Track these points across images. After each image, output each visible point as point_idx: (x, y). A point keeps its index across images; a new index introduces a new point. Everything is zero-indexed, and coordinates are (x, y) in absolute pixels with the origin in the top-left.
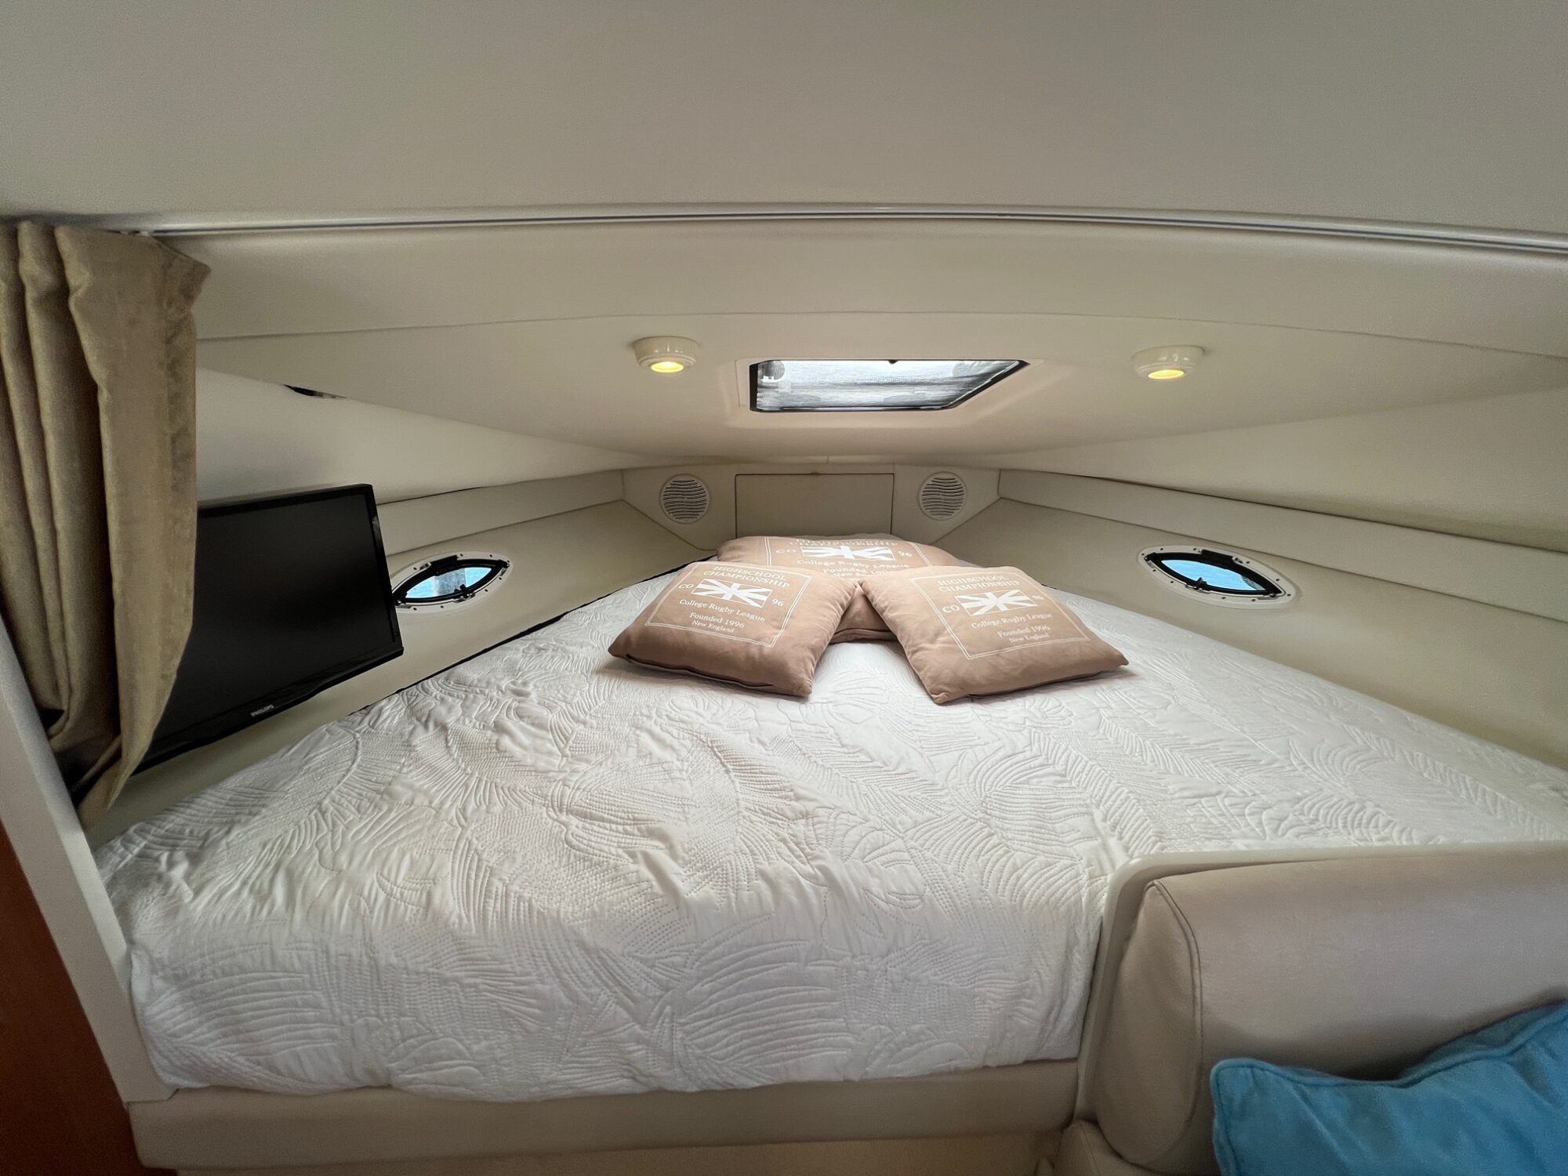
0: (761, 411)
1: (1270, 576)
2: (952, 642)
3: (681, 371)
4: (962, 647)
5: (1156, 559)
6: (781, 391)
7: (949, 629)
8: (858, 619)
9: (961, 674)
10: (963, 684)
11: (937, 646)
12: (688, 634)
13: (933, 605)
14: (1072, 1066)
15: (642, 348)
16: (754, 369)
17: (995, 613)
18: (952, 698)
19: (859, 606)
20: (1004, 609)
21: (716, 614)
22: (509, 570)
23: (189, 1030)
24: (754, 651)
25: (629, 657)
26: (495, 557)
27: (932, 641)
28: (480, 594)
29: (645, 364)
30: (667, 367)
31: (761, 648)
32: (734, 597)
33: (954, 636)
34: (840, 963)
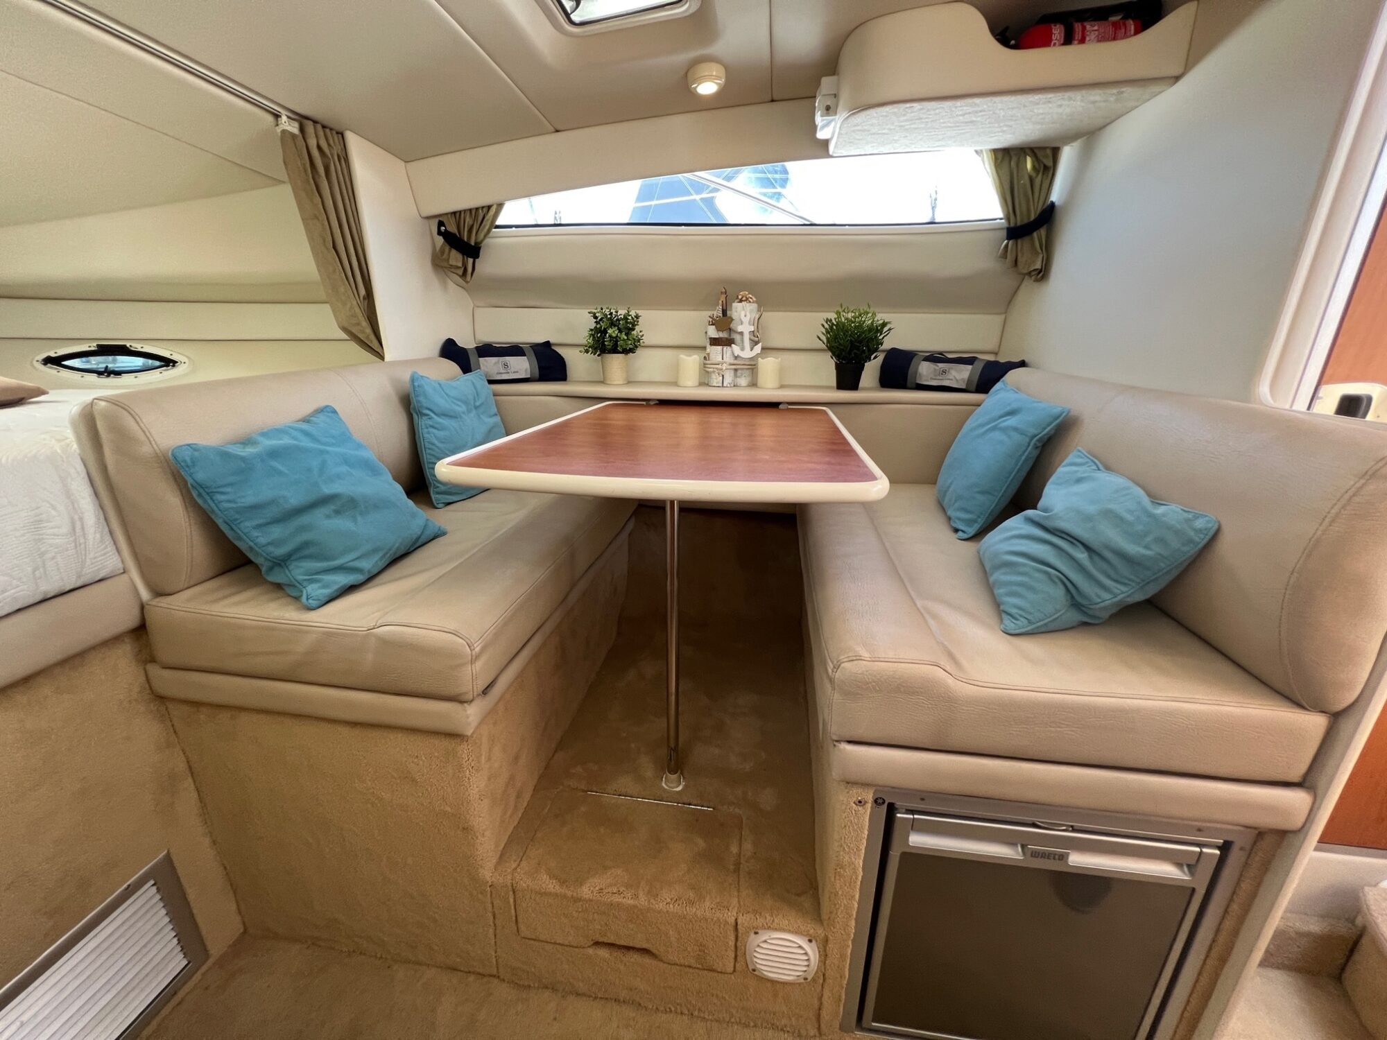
1: (163, 353)
5: (54, 362)
14: (125, 577)
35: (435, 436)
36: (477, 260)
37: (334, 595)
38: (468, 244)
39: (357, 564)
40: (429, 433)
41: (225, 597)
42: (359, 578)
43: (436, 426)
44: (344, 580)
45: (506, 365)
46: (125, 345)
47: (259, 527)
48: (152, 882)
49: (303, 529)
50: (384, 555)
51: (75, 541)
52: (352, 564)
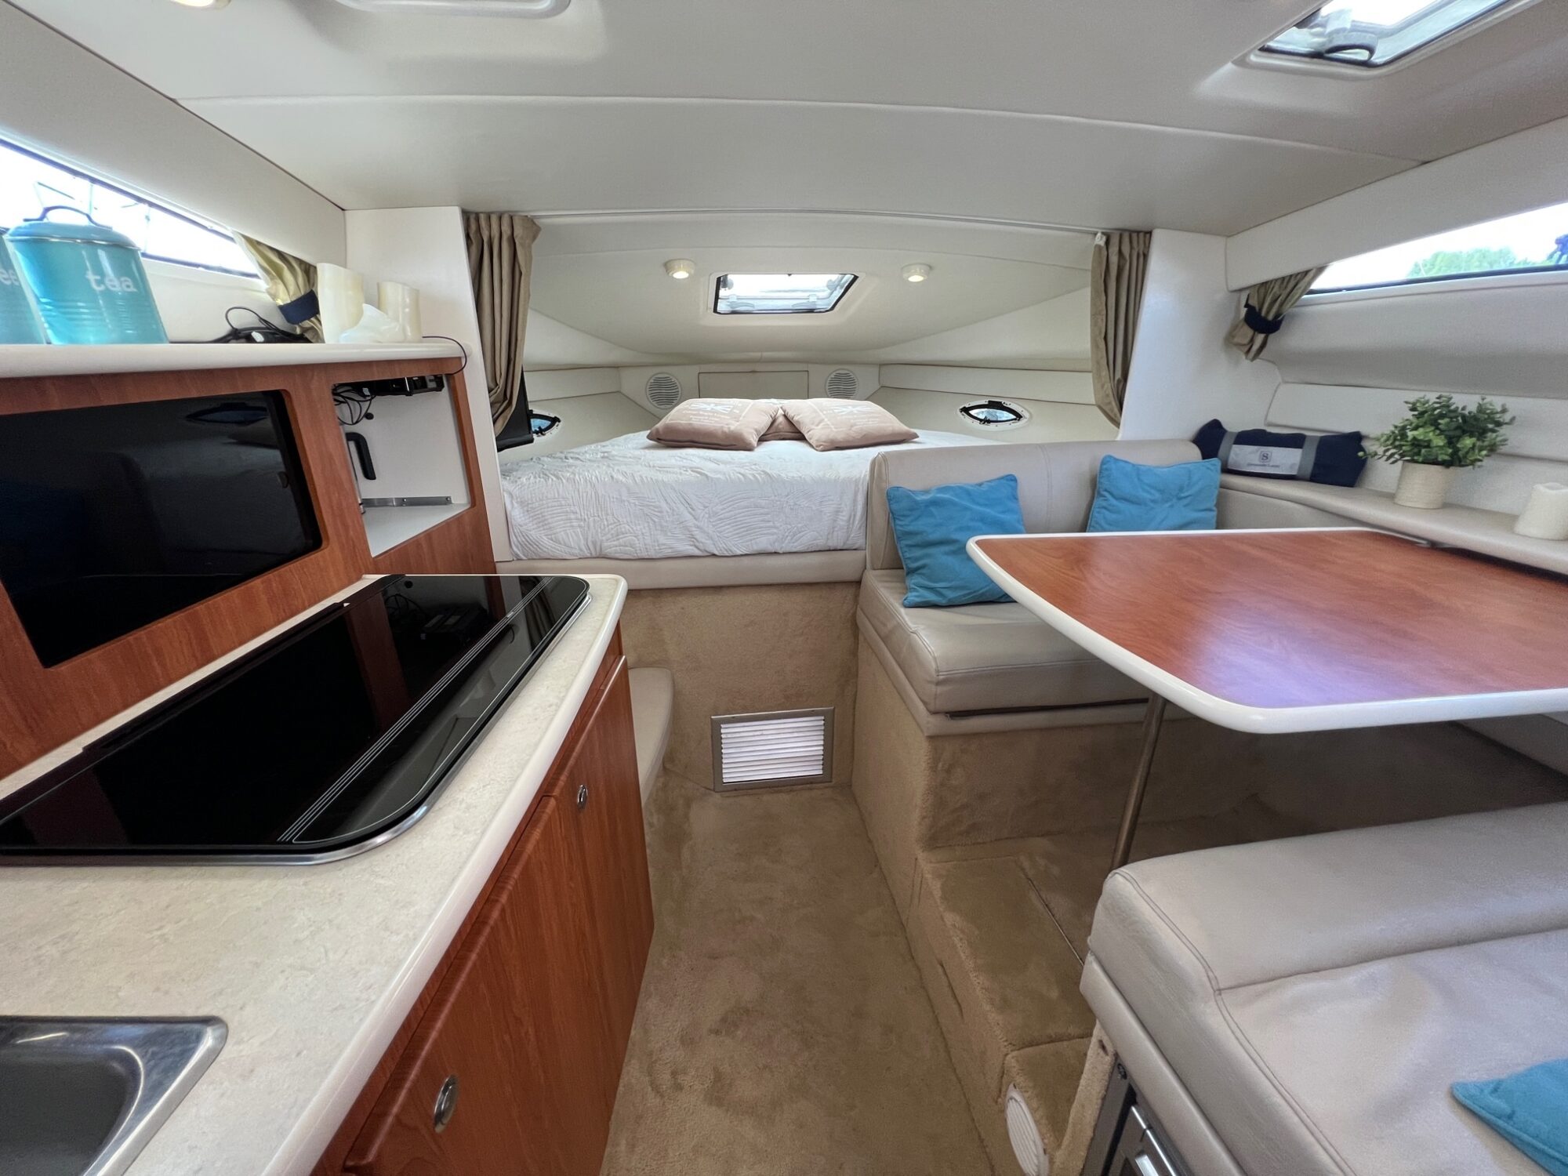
0: (720, 313)
1: (1018, 409)
2: (828, 425)
3: (687, 278)
4: (832, 427)
5: (966, 410)
6: (730, 300)
7: (826, 420)
8: (780, 426)
9: (831, 437)
10: (832, 442)
11: (820, 427)
12: (690, 424)
13: (818, 411)
14: (863, 552)
15: (668, 266)
16: (719, 279)
17: (851, 413)
18: (827, 448)
19: (781, 419)
20: (856, 412)
21: (703, 415)
22: (561, 424)
23: (526, 524)
24: (726, 430)
25: (659, 439)
26: (552, 415)
27: (817, 425)
28: (548, 433)
29: (670, 274)
30: (681, 275)
31: (729, 428)
32: (712, 409)
33: (828, 423)
34: (770, 499)
35: (1105, 518)
36: (1272, 337)
37: (921, 605)
38: (1265, 320)
39: (944, 592)
40: (1098, 512)
41: (887, 582)
42: (944, 602)
43: (1110, 508)
44: (932, 597)
45: (1265, 457)
46: (1001, 402)
47: (907, 546)
48: (823, 718)
49: (928, 556)
50: (969, 594)
51: (848, 525)
52: (941, 590)
